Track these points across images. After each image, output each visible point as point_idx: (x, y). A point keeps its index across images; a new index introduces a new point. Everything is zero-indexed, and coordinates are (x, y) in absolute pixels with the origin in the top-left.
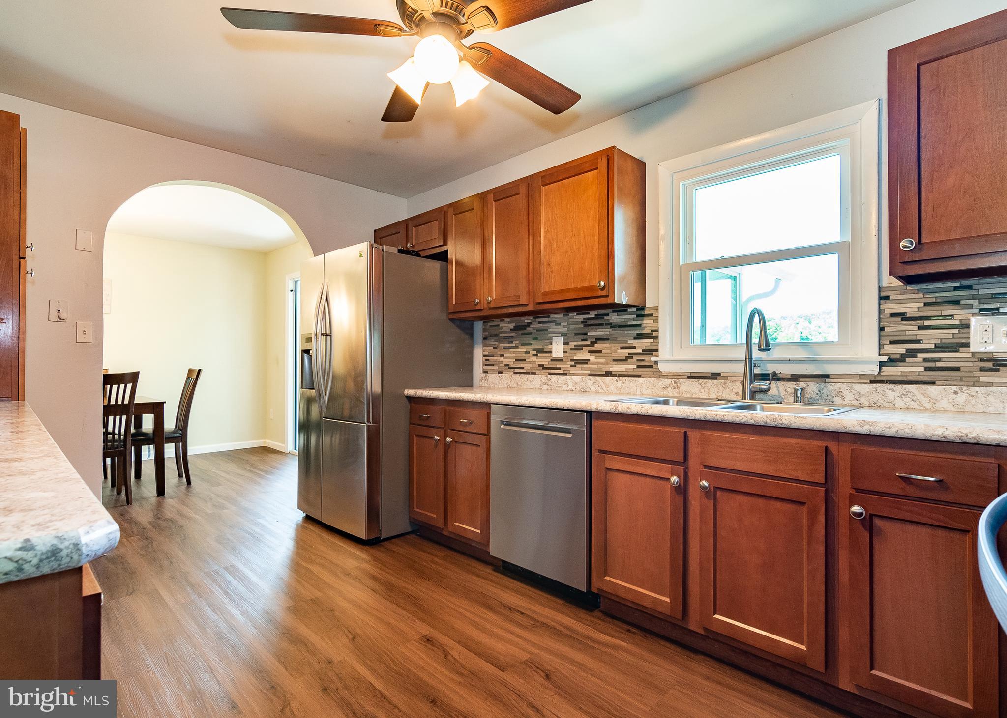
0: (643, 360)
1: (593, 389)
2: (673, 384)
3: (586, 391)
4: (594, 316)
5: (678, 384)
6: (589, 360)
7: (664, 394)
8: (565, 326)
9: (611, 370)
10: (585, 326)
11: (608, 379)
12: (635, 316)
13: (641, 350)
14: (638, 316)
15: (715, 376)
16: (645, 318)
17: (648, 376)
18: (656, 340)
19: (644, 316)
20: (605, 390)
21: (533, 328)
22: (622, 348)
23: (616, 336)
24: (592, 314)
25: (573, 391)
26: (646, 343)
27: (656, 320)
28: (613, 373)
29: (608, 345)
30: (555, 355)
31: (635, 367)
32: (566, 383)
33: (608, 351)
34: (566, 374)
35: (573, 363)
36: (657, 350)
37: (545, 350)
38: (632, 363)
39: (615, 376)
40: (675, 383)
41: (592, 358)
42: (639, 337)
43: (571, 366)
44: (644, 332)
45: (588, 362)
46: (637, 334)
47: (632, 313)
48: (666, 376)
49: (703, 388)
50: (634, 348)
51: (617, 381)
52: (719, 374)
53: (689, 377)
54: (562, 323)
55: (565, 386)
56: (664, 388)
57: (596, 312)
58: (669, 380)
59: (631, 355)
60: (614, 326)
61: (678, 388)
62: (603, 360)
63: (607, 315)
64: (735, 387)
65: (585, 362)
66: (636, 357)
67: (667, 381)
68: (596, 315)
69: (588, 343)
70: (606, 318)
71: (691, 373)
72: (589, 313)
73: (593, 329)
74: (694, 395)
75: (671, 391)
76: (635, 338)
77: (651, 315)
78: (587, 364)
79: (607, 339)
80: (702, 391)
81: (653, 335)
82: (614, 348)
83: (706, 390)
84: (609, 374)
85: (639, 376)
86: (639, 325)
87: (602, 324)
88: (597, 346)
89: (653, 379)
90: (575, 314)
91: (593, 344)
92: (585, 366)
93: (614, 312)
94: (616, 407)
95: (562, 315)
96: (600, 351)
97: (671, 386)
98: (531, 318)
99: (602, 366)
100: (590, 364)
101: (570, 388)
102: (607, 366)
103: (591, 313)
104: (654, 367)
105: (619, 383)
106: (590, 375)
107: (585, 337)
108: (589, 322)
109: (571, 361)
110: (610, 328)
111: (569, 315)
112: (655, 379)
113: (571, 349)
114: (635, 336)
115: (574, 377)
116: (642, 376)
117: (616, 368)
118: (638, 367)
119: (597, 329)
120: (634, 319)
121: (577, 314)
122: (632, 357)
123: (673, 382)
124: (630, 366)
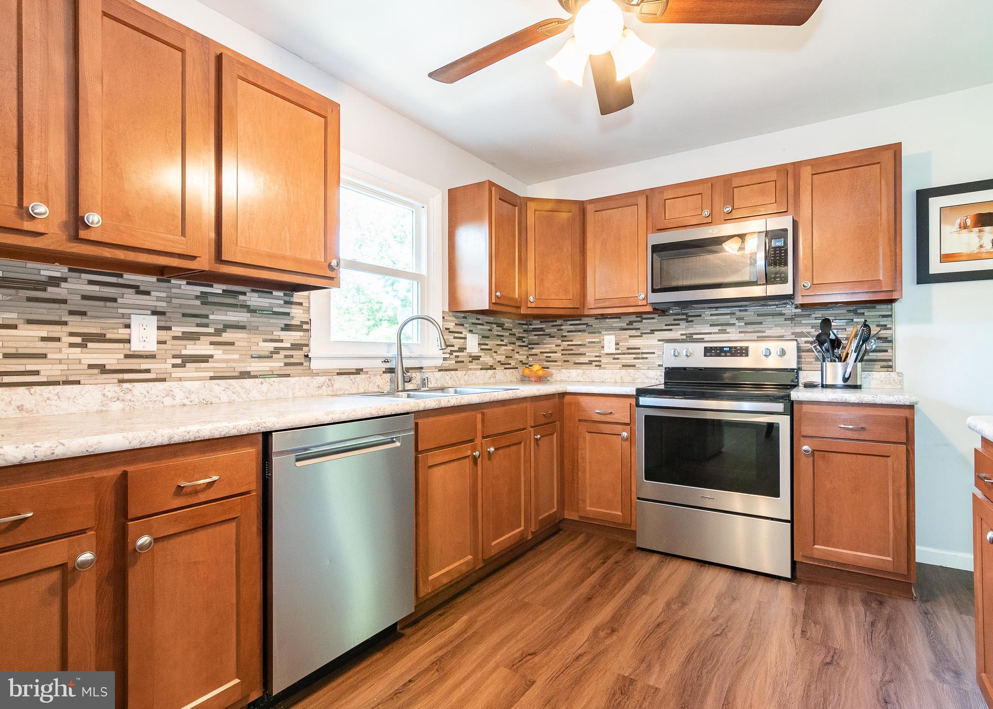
0: (292, 356)
1: (224, 398)
2: (328, 381)
3: (211, 403)
4: (221, 292)
5: (332, 382)
6: (212, 356)
7: (318, 394)
8: (159, 299)
9: (248, 369)
10: (202, 303)
11: (248, 382)
12: (282, 302)
13: (290, 344)
14: (286, 302)
15: (358, 371)
16: (294, 306)
17: (298, 375)
18: (306, 334)
19: (292, 304)
20: (244, 396)
21: (71, 292)
22: (265, 341)
23: (257, 324)
24: (218, 288)
25: (184, 405)
26: (295, 336)
27: (308, 310)
28: (252, 374)
29: (244, 335)
30: (136, 346)
31: (282, 364)
32: (170, 394)
33: (245, 344)
34: (164, 380)
35: (179, 361)
36: (307, 345)
37: (108, 336)
38: (278, 360)
39: (256, 377)
40: (329, 381)
41: (218, 353)
42: (287, 328)
43: (174, 366)
44: (293, 322)
45: (210, 360)
46: (286, 325)
47: (277, 298)
48: (318, 374)
49: (354, 383)
50: (281, 341)
51: (262, 383)
52: (362, 370)
53: (338, 374)
54: (153, 293)
55: (168, 401)
56: (318, 387)
57: (225, 287)
58: (324, 378)
59: (277, 351)
60: (254, 311)
61: (332, 386)
62: (236, 357)
63: (244, 294)
64: (376, 380)
65: (204, 359)
66: (283, 353)
67: (321, 379)
68: (224, 291)
69: (211, 330)
70: (241, 297)
71: (340, 369)
72: (212, 286)
73: (221, 310)
74: (346, 391)
75: (326, 389)
76: (283, 329)
77: (301, 304)
78: (207, 361)
79: (243, 327)
80: (353, 386)
81: (303, 327)
82: (253, 340)
83: (356, 385)
84: (245, 375)
85: (288, 375)
86: (288, 314)
87: (235, 306)
88: (227, 336)
89: (307, 378)
90: (184, 282)
91: (218, 332)
92: (203, 365)
93: (253, 291)
94: (440, 401)
95: (153, 279)
96: (232, 344)
97: (326, 384)
98: (65, 269)
99: (234, 365)
100: (212, 362)
101: (178, 401)
102: (243, 365)
103: (215, 285)
104: (304, 365)
105: (265, 387)
106: (212, 378)
107: (204, 321)
108: (211, 299)
109: (175, 357)
110: (248, 312)
111: (169, 282)
112: (310, 377)
113: (175, 338)
114: (283, 326)
115: (187, 384)
116: (291, 375)
117: (255, 366)
118: (286, 364)
119: (227, 311)
120: (280, 306)
121: (188, 283)
122: (278, 353)
123: (327, 380)
124: (277, 364)
